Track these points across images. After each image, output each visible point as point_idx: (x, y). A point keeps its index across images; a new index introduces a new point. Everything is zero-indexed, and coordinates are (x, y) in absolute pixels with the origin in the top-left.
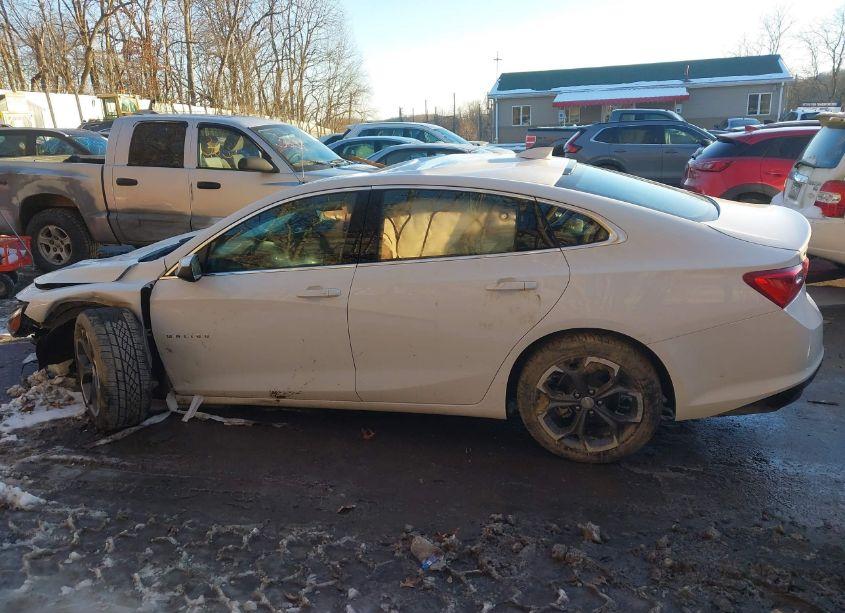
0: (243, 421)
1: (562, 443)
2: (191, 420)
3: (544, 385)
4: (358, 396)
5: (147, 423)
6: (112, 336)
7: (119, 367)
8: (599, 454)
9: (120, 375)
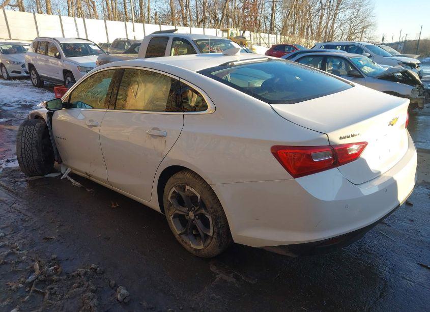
0: (79, 184)
1: (181, 237)
2: (64, 178)
3: (172, 197)
4: (108, 182)
5: (48, 176)
6: (24, 132)
7: (23, 147)
8: (195, 250)
9: (23, 150)
